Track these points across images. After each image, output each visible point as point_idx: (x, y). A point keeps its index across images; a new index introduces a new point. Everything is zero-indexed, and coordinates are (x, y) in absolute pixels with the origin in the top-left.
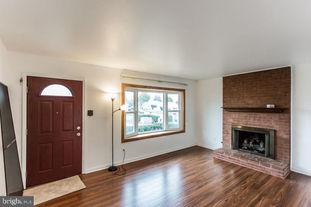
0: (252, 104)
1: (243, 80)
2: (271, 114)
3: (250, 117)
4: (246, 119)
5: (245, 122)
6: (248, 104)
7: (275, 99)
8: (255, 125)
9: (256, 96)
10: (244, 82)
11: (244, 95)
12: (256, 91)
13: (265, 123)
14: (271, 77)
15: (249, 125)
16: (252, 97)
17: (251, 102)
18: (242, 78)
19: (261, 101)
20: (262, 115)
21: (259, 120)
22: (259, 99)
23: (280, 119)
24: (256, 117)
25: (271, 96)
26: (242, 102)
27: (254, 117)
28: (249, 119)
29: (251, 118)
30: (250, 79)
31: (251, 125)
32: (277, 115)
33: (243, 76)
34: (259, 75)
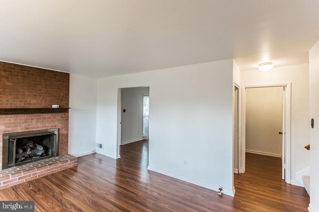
0: (34, 104)
1: (24, 73)
2: (54, 114)
3: (32, 119)
4: (26, 122)
5: (26, 126)
6: (30, 104)
7: (58, 99)
8: (38, 127)
9: (40, 96)
10: (24, 76)
11: (24, 92)
12: (40, 90)
13: (49, 124)
14: (55, 78)
15: (31, 128)
16: (35, 95)
17: (33, 101)
18: (21, 70)
19: (45, 102)
20: (46, 116)
21: (42, 121)
22: (43, 99)
23: (62, 118)
24: (40, 119)
25: (55, 96)
26: (21, 101)
27: (38, 119)
28: (32, 122)
29: (34, 121)
30: (33, 75)
31: (34, 128)
32: (60, 114)
33: (23, 68)
34: (44, 73)
